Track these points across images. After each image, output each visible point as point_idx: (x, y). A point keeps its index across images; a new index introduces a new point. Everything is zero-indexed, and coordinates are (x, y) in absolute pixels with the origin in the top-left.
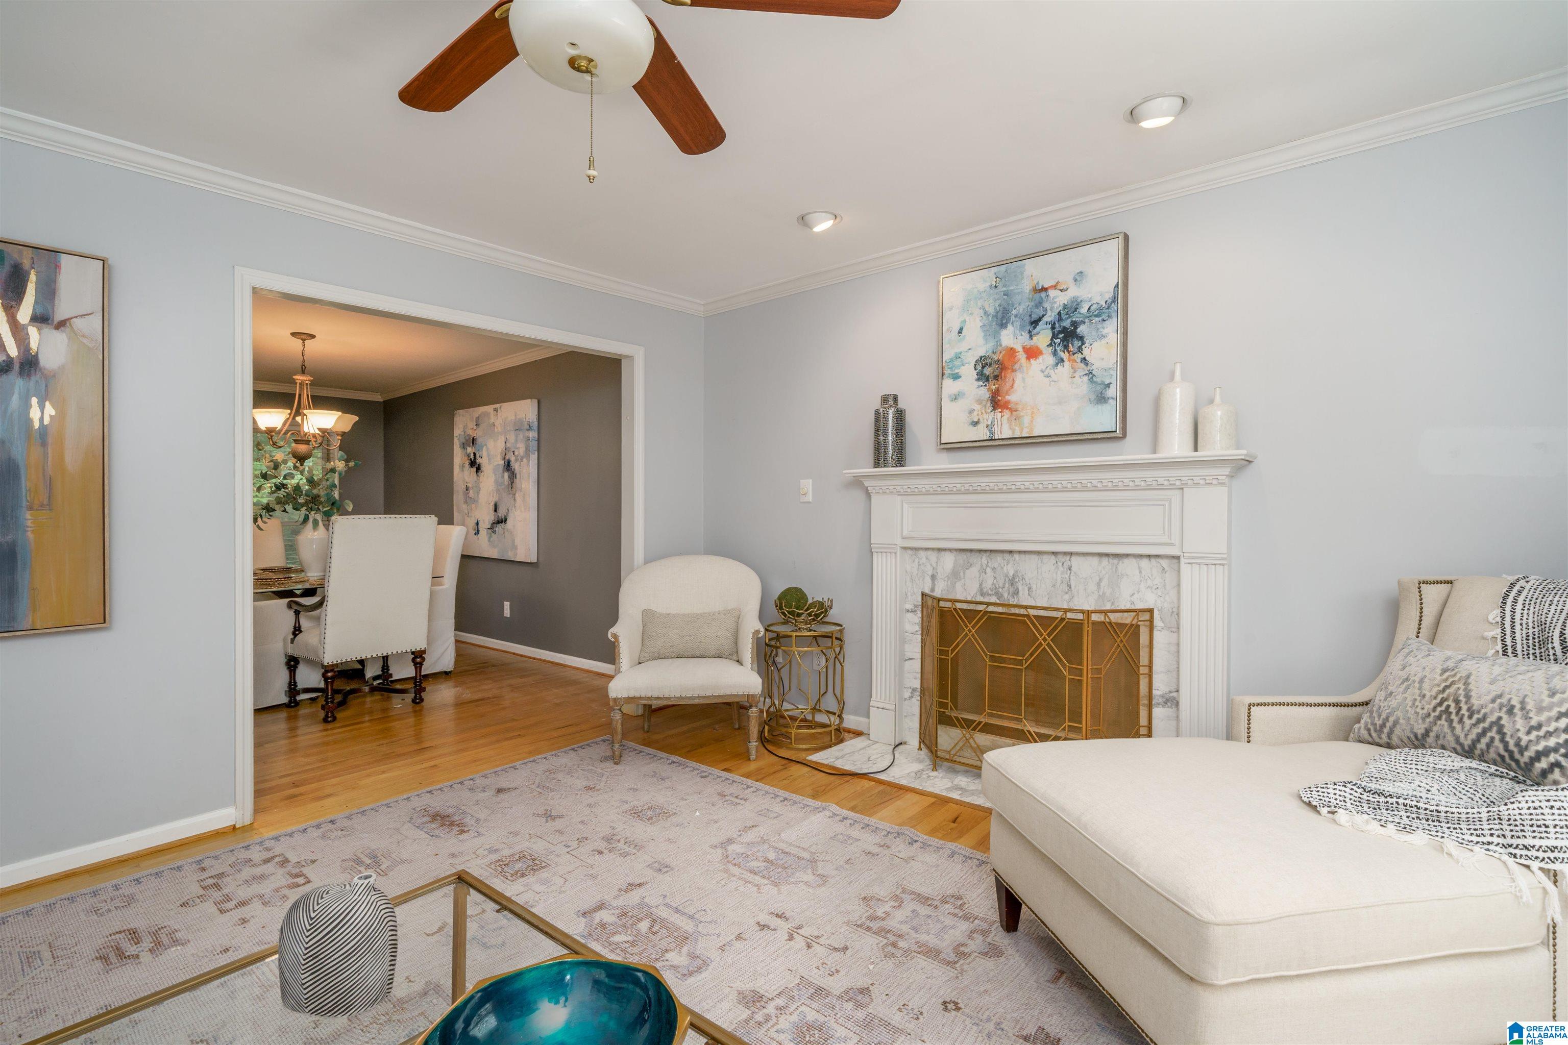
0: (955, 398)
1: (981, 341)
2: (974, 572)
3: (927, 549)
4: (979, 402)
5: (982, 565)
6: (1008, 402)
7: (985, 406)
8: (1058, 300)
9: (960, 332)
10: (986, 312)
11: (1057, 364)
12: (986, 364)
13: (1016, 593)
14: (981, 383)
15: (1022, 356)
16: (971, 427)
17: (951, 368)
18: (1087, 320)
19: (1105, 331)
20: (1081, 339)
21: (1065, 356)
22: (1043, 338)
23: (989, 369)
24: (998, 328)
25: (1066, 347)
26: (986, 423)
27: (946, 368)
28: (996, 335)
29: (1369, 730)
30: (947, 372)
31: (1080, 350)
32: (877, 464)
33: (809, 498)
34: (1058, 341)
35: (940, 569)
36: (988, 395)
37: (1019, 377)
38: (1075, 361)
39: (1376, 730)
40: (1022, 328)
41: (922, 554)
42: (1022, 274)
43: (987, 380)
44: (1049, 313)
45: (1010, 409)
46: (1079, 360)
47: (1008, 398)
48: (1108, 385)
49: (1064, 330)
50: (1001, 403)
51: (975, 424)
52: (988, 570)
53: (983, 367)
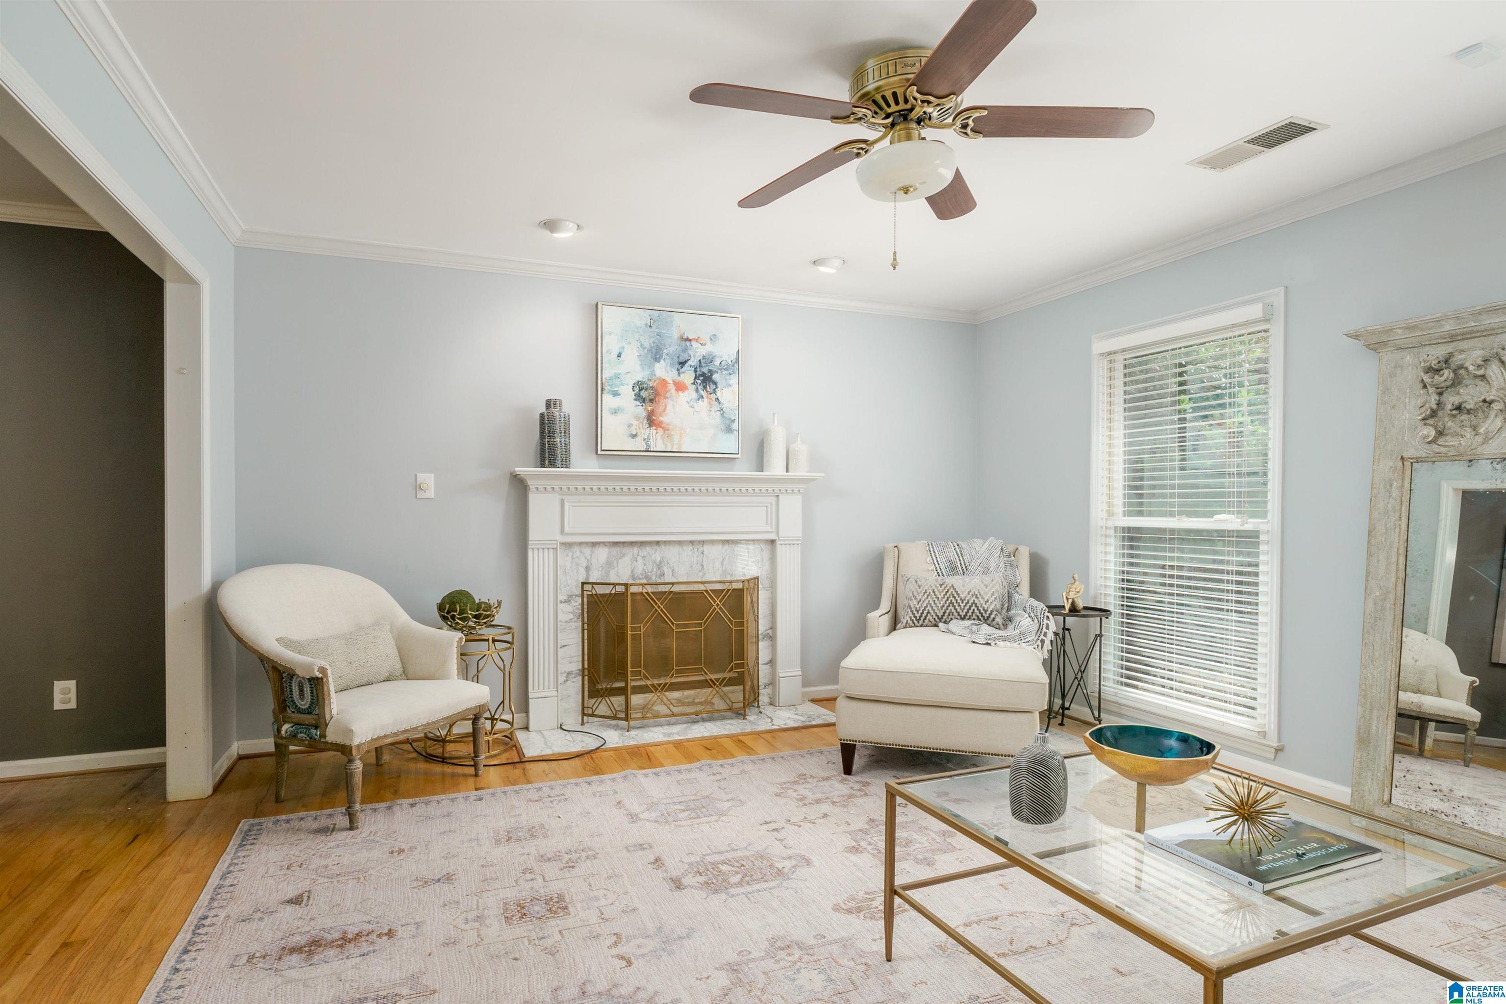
0: (615, 412)
1: (638, 368)
2: (627, 560)
3: (581, 544)
4: (637, 418)
5: (633, 555)
6: (661, 422)
7: (642, 424)
8: (698, 352)
9: (619, 356)
10: (642, 345)
11: (699, 399)
12: (643, 388)
13: (663, 575)
14: (638, 403)
15: (672, 388)
16: (630, 439)
17: (611, 386)
18: (719, 371)
19: (731, 382)
20: (715, 383)
21: (704, 394)
22: (688, 377)
23: (646, 393)
24: (653, 361)
25: (705, 387)
26: (643, 437)
27: (606, 384)
28: (651, 366)
29: (913, 620)
30: (607, 388)
31: (714, 391)
32: (543, 465)
33: (431, 493)
34: (699, 382)
35: (594, 561)
36: (644, 414)
37: (670, 403)
38: (711, 399)
39: (916, 620)
40: (672, 365)
41: (576, 549)
42: (672, 322)
43: (644, 402)
44: (692, 359)
45: (663, 428)
46: (714, 399)
47: (661, 418)
48: (733, 421)
49: (703, 374)
50: (656, 422)
51: (634, 436)
52: (639, 558)
53: (640, 390)
